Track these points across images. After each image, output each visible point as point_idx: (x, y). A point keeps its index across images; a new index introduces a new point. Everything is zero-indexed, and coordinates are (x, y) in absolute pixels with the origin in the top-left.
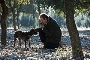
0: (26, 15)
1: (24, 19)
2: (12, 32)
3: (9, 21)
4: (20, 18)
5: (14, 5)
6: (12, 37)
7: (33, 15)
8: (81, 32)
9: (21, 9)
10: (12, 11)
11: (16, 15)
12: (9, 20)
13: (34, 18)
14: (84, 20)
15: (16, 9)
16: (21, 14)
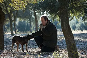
0: (22, 20)
1: (21, 24)
2: (9, 37)
3: (6, 27)
4: (17, 23)
5: (10, 11)
6: (9, 42)
7: (30, 20)
8: (76, 35)
9: (17, 14)
10: (9, 17)
11: (13, 21)
12: (7, 25)
13: (30, 23)
14: (79, 24)
15: (13, 14)
16: (18, 19)
